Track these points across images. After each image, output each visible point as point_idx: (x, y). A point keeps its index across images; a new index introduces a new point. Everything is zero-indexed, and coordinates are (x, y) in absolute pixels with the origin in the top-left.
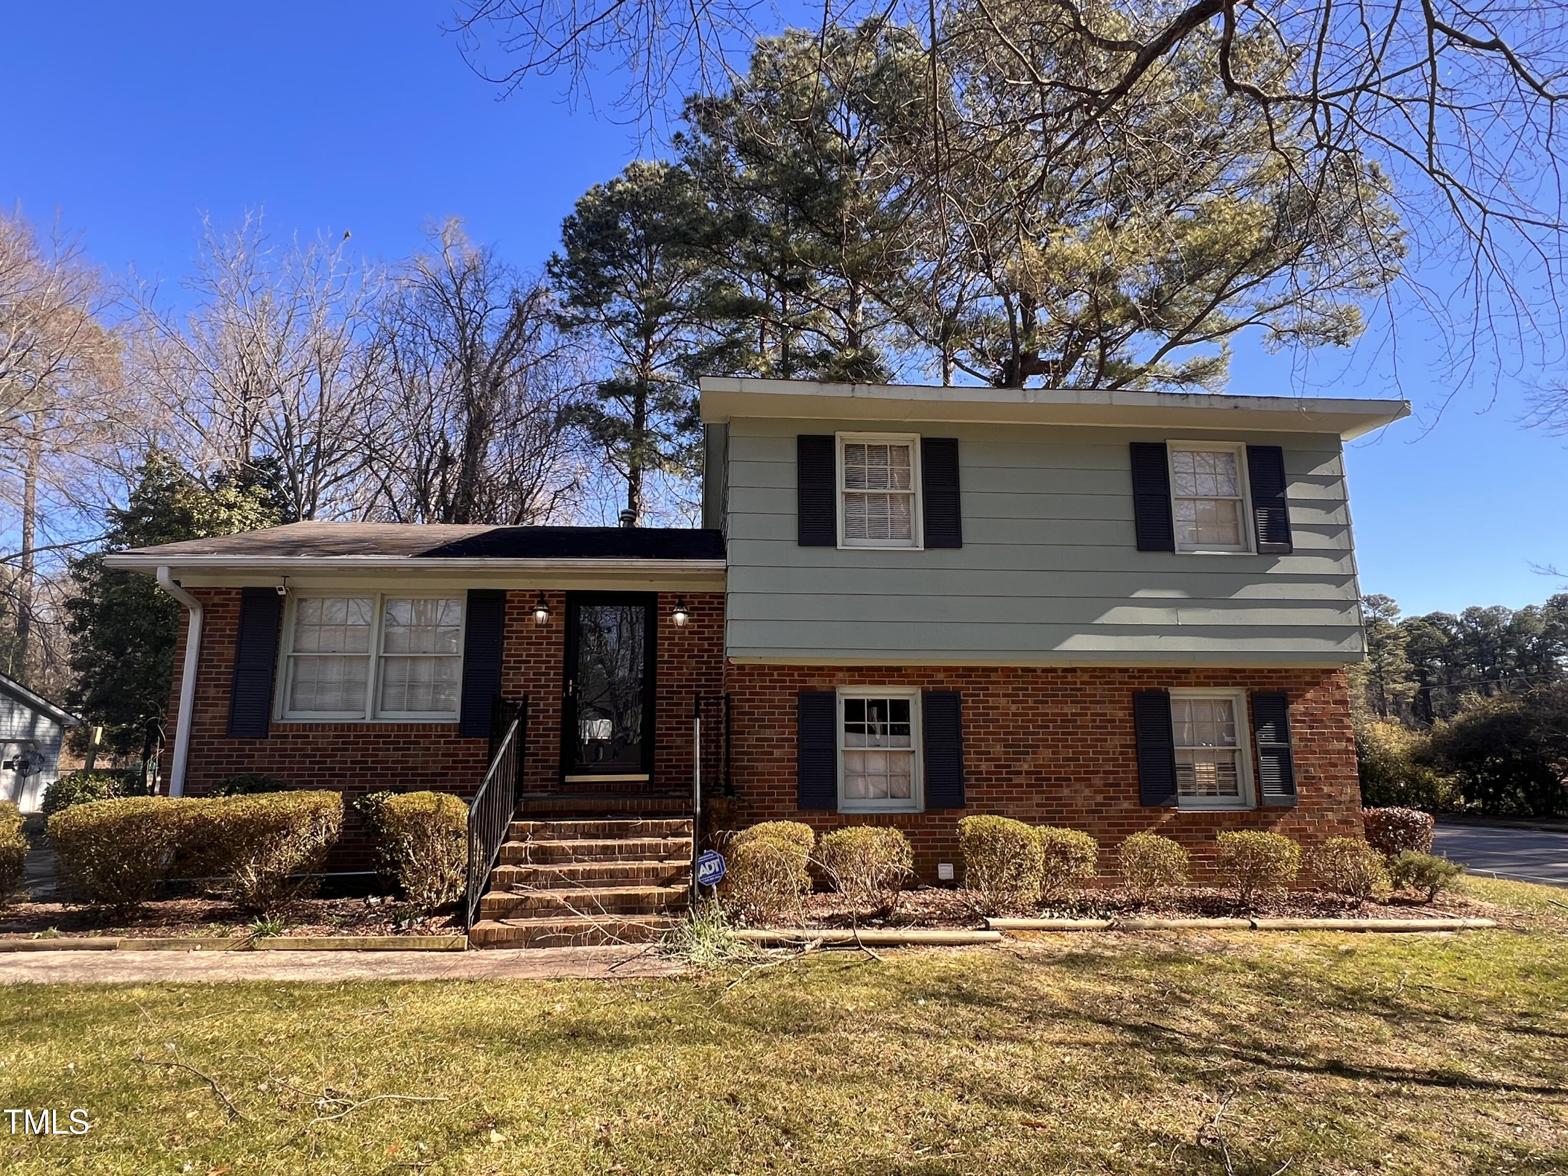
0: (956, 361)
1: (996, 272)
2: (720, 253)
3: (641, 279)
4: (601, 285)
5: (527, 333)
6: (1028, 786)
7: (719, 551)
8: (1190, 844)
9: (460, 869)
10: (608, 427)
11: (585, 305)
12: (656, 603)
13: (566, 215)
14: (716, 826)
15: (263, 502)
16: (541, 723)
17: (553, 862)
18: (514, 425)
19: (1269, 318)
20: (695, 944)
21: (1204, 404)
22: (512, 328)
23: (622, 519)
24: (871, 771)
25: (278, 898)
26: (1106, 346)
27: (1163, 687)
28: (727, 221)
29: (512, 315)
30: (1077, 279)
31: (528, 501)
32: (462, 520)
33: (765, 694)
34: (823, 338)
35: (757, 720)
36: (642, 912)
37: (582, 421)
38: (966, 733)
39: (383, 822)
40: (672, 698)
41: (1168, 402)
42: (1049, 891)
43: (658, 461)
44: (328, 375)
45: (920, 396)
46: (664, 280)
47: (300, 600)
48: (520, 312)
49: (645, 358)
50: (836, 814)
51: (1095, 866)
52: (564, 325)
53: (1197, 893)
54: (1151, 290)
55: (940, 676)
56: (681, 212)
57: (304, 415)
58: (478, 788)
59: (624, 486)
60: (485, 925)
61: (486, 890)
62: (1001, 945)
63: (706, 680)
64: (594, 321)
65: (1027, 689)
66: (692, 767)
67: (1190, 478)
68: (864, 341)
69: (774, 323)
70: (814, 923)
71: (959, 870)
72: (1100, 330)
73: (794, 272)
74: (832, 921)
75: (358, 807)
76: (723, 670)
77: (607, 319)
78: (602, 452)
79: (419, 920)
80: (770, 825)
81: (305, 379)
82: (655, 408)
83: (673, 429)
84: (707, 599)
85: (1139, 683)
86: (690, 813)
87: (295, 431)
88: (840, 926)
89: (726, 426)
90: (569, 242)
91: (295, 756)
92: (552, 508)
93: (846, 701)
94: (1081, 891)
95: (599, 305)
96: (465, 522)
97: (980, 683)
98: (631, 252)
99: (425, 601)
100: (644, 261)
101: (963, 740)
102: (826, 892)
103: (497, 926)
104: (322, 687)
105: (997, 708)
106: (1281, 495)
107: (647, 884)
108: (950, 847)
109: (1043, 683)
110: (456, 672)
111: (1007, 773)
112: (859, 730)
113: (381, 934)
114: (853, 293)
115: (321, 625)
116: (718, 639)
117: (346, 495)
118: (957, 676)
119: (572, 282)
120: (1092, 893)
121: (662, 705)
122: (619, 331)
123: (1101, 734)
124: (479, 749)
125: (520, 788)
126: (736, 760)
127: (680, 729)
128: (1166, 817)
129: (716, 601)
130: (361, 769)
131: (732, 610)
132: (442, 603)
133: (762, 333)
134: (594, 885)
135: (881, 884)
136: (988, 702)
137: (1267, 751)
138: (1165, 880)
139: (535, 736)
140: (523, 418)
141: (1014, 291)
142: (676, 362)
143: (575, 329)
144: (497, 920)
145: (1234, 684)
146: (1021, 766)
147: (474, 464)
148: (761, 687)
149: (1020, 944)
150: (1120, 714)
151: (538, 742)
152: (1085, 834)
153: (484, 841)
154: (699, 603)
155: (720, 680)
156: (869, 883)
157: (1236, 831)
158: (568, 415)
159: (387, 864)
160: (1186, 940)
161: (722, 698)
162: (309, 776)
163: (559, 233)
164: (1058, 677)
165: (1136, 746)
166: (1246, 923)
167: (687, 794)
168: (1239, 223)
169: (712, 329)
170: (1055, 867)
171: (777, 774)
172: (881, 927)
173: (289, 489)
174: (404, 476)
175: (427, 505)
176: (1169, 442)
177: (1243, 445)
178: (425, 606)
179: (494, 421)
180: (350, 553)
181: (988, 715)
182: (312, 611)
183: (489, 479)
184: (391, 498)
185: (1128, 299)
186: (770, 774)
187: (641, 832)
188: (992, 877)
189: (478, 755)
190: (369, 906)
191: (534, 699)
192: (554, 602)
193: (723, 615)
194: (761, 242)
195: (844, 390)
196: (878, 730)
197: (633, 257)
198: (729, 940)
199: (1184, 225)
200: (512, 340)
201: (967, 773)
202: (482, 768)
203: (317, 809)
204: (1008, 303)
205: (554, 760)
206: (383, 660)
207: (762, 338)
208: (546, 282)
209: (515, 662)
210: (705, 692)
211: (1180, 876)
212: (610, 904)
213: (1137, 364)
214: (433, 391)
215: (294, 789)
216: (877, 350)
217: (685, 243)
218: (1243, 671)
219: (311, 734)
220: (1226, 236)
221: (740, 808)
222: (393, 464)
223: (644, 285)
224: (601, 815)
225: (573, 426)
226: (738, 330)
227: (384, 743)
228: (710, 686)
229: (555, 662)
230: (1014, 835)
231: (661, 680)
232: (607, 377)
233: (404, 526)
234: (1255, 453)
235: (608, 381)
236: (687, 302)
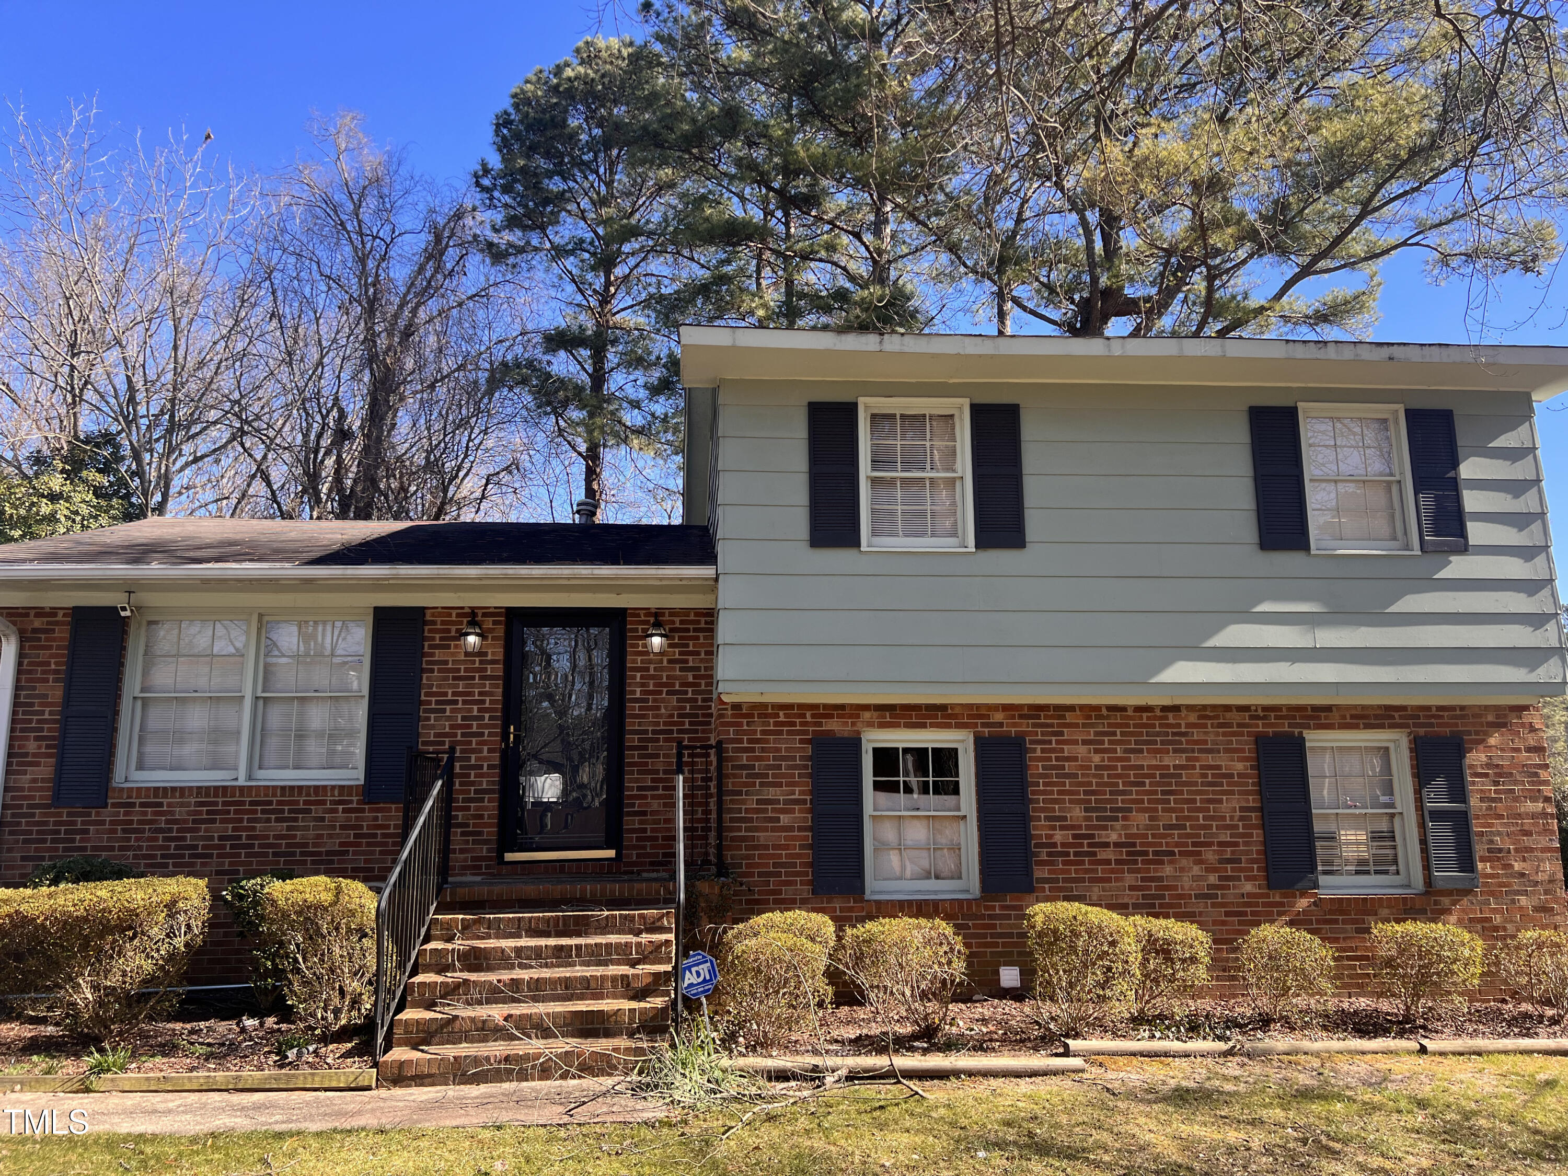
0: (1016, 301)
1: (1070, 182)
2: (703, 160)
3: (598, 193)
4: (546, 202)
5: (449, 266)
6: (1118, 862)
7: (707, 555)
8: (1336, 940)
9: (366, 979)
10: (557, 390)
11: (524, 228)
12: (624, 622)
13: (499, 110)
14: (705, 919)
15: (98, 492)
16: (472, 783)
17: (489, 969)
18: (432, 387)
19: (1433, 238)
20: (679, 1076)
21: (1348, 353)
22: (428, 259)
23: (578, 512)
24: (909, 843)
25: (122, 1022)
26: (1215, 277)
27: (1296, 731)
28: (711, 117)
29: (428, 242)
30: (1178, 191)
31: (452, 489)
32: (364, 514)
33: (767, 741)
34: (839, 270)
35: (757, 776)
36: (608, 1034)
37: (524, 381)
38: (1034, 793)
39: (262, 918)
40: (646, 748)
41: (1300, 352)
42: (1147, 1002)
43: (624, 435)
44: (184, 322)
45: (972, 348)
46: (630, 194)
47: (150, 623)
48: (438, 238)
49: (605, 299)
50: (862, 900)
51: (1208, 969)
52: (497, 254)
53: (1345, 1005)
54: (1276, 202)
55: (998, 717)
56: (651, 105)
57: (152, 376)
58: (390, 870)
59: (579, 468)
60: (399, 1054)
61: (400, 1008)
62: (1085, 1076)
63: (691, 723)
64: (536, 249)
65: (1114, 734)
66: (674, 838)
67: (1330, 453)
68: (893, 274)
69: (773, 251)
70: (834, 1047)
71: (1028, 974)
72: (1207, 256)
73: (801, 185)
74: (861, 1044)
75: (229, 898)
76: (713, 710)
77: (554, 247)
78: (550, 422)
79: (311, 1049)
80: (777, 917)
81: (154, 327)
82: (619, 365)
83: (643, 394)
84: (692, 617)
85: (1264, 725)
86: (670, 899)
87: (140, 396)
88: (870, 1052)
89: (714, 392)
90: (504, 146)
91: (143, 831)
92: (483, 497)
93: (875, 749)
94: (1190, 1002)
95: (543, 228)
96: (368, 517)
97: (1052, 726)
98: (585, 158)
99: (316, 622)
100: (602, 170)
101: (1031, 801)
102: (850, 1005)
103: (415, 1055)
104: (180, 737)
105: (1076, 759)
106: (1451, 474)
107: (615, 997)
108: (1015, 945)
109: (1135, 726)
110: (360, 714)
111: (1090, 845)
112: (892, 788)
113: (260, 1068)
114: (878, 211)
115: (178, 655)
116: (706, 669)
117: (209, 481)
118: (1021, 717)
119: (507, 199)
120: (1205, 1004)
121: (633, 757)
122: (570, 263)
123: (1214, 792)
124: (389, 818)
125: (444, 870)
126: (732, 829)
127: (657, 788)
128: (1303, 903)
129: (703, 619)
130: (232, 847)
131: (725, 630)
132: (339, 624)
133: (758, 266)
134: (544, 999)
135: (924, 996)
136: (1062, 751)
137: (1437, 815)
138: (1300, 987)
139: (464, 800)
140: (443, 378)
141: (1093, 205)
142: (646, 304)
143: (511, 260)
144: (415, 1047)
145: (1392, 726)
146: (1108, 836)
147: (379, 440)
148: (764, 732)
149: (1110, 1075)
150: (1239, 766)
151: (468, 809)
152: (1195, 926)
153: (397, 942)
154: (682, 622)
155: (709, 723)
156: (908, 993)
157: (1398, 921)
158: (505, 374)
159: (267, 974)
160: (1333, 1070)
161: (711, 747)
162: (163, 856)
163: (489, 134)
164: (1155, 718)
165: (1261, 809)
166: (1413, 1045)
167: (665, 875)
168: (1392, 112)
169: (692, 259)
170: (1155, 970)
171: (786, 847)
172: (925, 1051)
173: (134, 474)
174: (286, 456)
175: (317, 493)
176: (1301, 405)
177: (1401, 408)
178: (315, 628)
179: (404, 381)
180: (218, 560)
181: (1063, 767)
182: (166, 638)
183: (399, 459)
184: (269, 484)
185: (1243, 215)
186: (775, 847)
187: (605, 927)
188: (1071, 985)
189: (388, 827)
190: (243, 1030)
191: (462, 751)
192: (488, 623)
193: (712, 638)
194: (757, 145)
195: (868, 342)
196: (915, 787)
197: (587, 164)
198: (724, 1071)
199: (1317, 116)
200: (428, 274)
201: (1037, 846)
202: (394, 844)
203: (174, 902)
204: (1084, 222)
205: (490, 831)
206: (261, 702)
207: (758, 272)
208: (473, 198)
209: (437, 703)
210: (690, 739)
211: (1325, 984)
212: (565, 1025)
213: (1254, 302)
214: (324, 343)
215: (142, 875)
216: (909, 287)
217: (657, 146)
218: (1403, 708)
219: (165, 801)
220: (1376, 130)
221: (736, 893)
222: (272, 440)
223: (603, 202)
224: (554, 905)
225: (511, 389)
226: (728, 262)
227: (263, 812)
228: (696, 731)
229: (491, 702)
230: (1100, 928)
231: (631, 724)
232: (556, 325)
233: (287, 523)
234: (1415, 418)
235: (556, 329)
236: (660, 223)
